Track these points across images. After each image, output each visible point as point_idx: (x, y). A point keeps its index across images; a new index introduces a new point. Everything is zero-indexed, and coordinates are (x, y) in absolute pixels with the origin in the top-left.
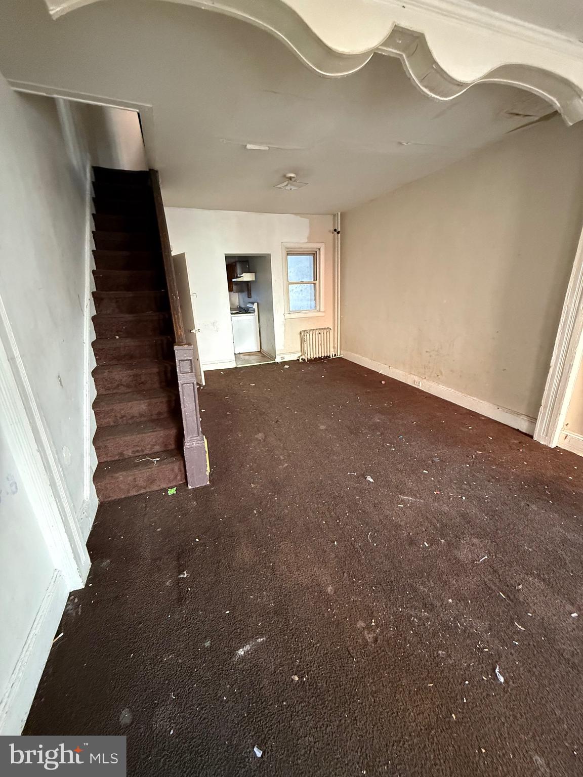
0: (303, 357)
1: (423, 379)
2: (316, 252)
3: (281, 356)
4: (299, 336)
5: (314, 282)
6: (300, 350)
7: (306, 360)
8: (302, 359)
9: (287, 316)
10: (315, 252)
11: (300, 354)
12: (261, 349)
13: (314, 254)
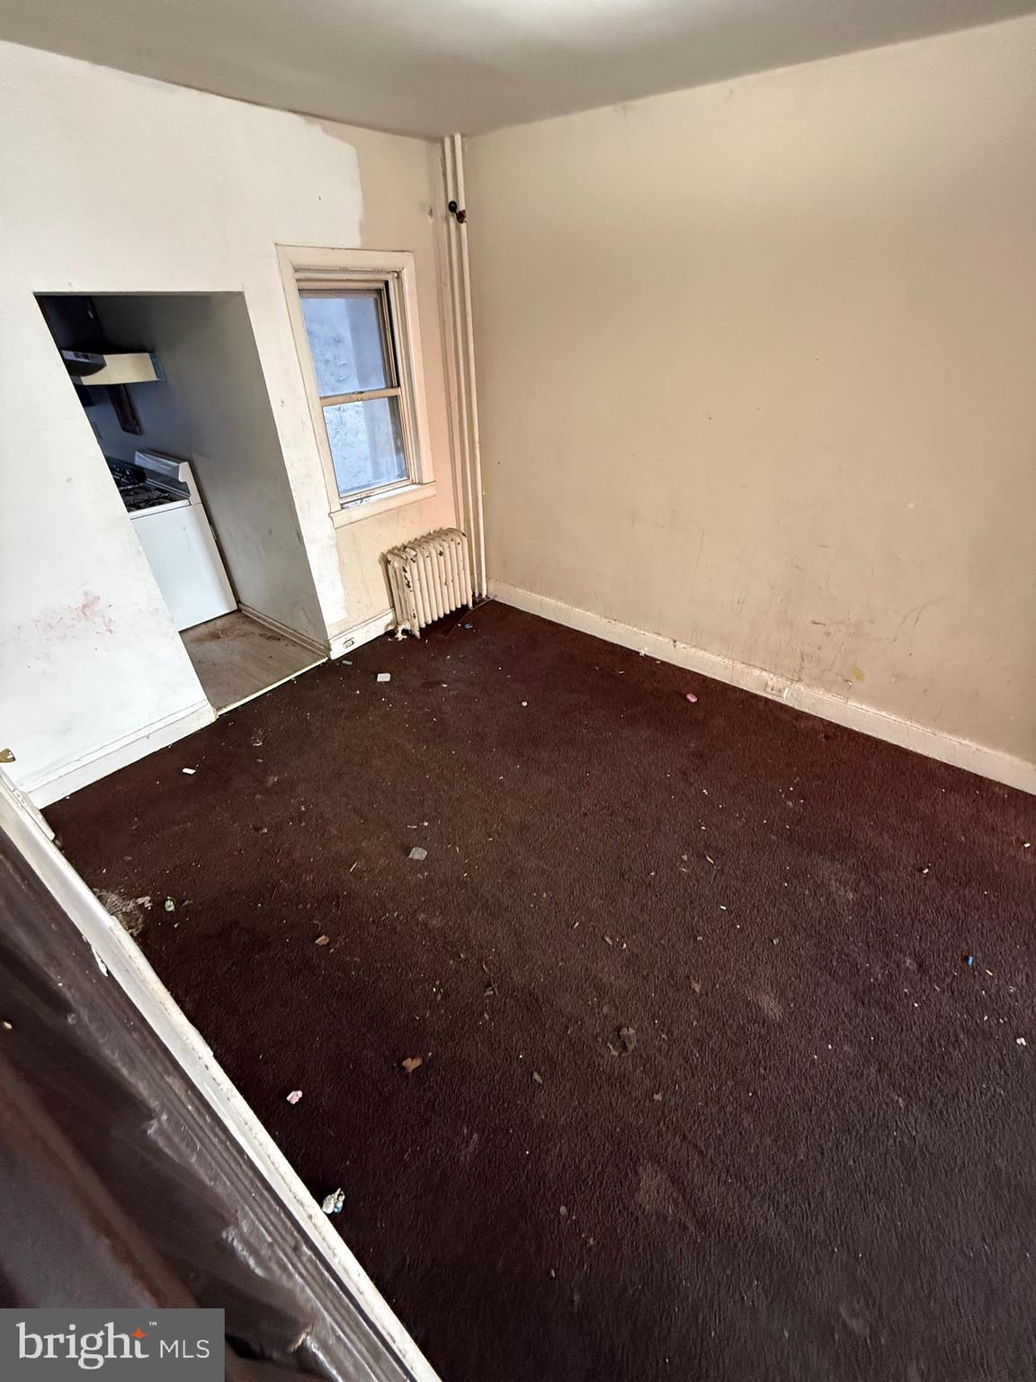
0: (407, 626)
1: (792, 681)
2: (387, 283)
3: (344, 639)
4: (379, 569)
5: (392, 392)
6: (387, 604)
7: (418, 634)
8: (405, 632)
9: (341, 518)
10: (382, 286)
11: (390, 617)
12: (238, 602)
13: (379, 291)
